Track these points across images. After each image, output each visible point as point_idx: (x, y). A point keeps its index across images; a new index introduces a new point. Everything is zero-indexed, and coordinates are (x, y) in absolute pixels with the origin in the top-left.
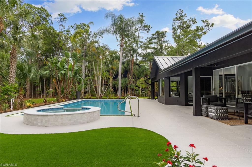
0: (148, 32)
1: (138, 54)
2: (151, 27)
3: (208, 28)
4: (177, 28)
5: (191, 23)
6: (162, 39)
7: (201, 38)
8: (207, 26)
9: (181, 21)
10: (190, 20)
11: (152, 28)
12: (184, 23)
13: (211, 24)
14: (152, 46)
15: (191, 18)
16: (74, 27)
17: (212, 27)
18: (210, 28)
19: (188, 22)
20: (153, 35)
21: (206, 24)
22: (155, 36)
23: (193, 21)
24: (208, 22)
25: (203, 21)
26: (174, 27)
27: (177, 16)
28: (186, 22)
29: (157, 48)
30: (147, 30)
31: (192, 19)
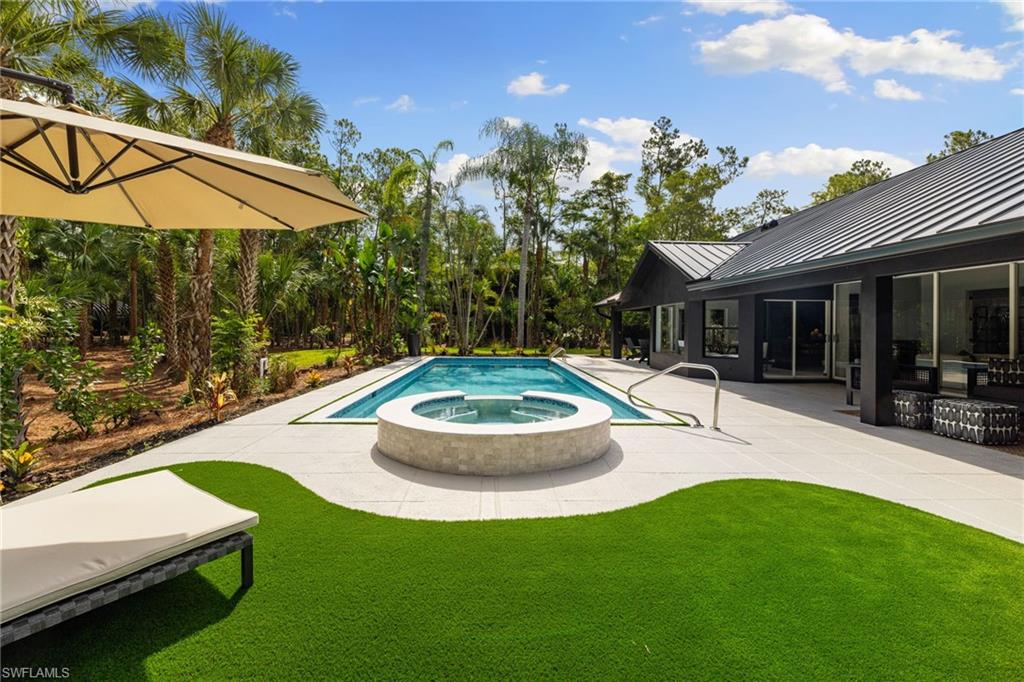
0: (578, 177)
1: (553, 235)
2: (586, 163)
3: (733, 170)
4: (655, 166)
5: (692, 153)
6: (619, 195)
7: (715, 197)
8: (729, 163)
9: (663, 149)
10: (690, 145)
11: (589, 164)
12: (672, 154)
13: (741, 159)
14: (588, 212)
15: (691, 141)
16: (372, 157)
17: (745, 166)
18: (740, 170)
19: (683, 152)
20: (595, 183)
21: (727, 160)
22: (599, 187)
23: (696, 151)
24: (734, 152)
25: (722, 151)
26: (647, 163)
27: (653, 136)
28: (679, 151)
29: (600, 221)
30: (576, 171)
31: (693, 144)
